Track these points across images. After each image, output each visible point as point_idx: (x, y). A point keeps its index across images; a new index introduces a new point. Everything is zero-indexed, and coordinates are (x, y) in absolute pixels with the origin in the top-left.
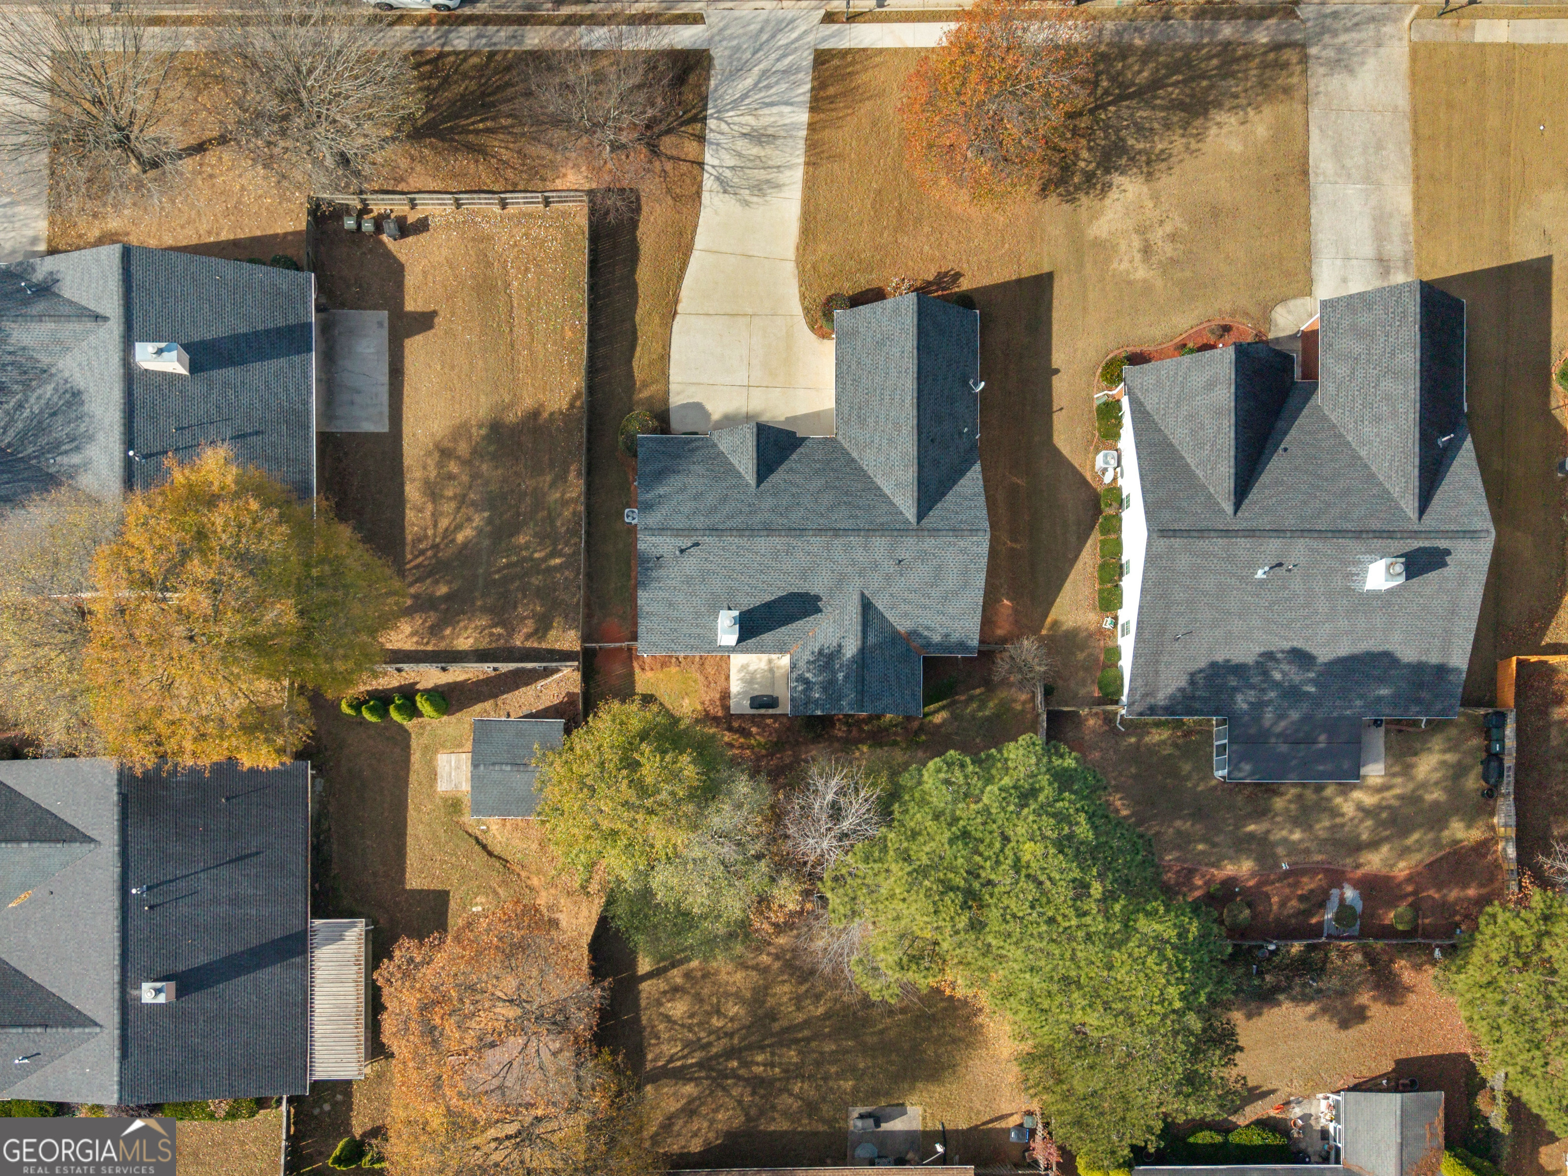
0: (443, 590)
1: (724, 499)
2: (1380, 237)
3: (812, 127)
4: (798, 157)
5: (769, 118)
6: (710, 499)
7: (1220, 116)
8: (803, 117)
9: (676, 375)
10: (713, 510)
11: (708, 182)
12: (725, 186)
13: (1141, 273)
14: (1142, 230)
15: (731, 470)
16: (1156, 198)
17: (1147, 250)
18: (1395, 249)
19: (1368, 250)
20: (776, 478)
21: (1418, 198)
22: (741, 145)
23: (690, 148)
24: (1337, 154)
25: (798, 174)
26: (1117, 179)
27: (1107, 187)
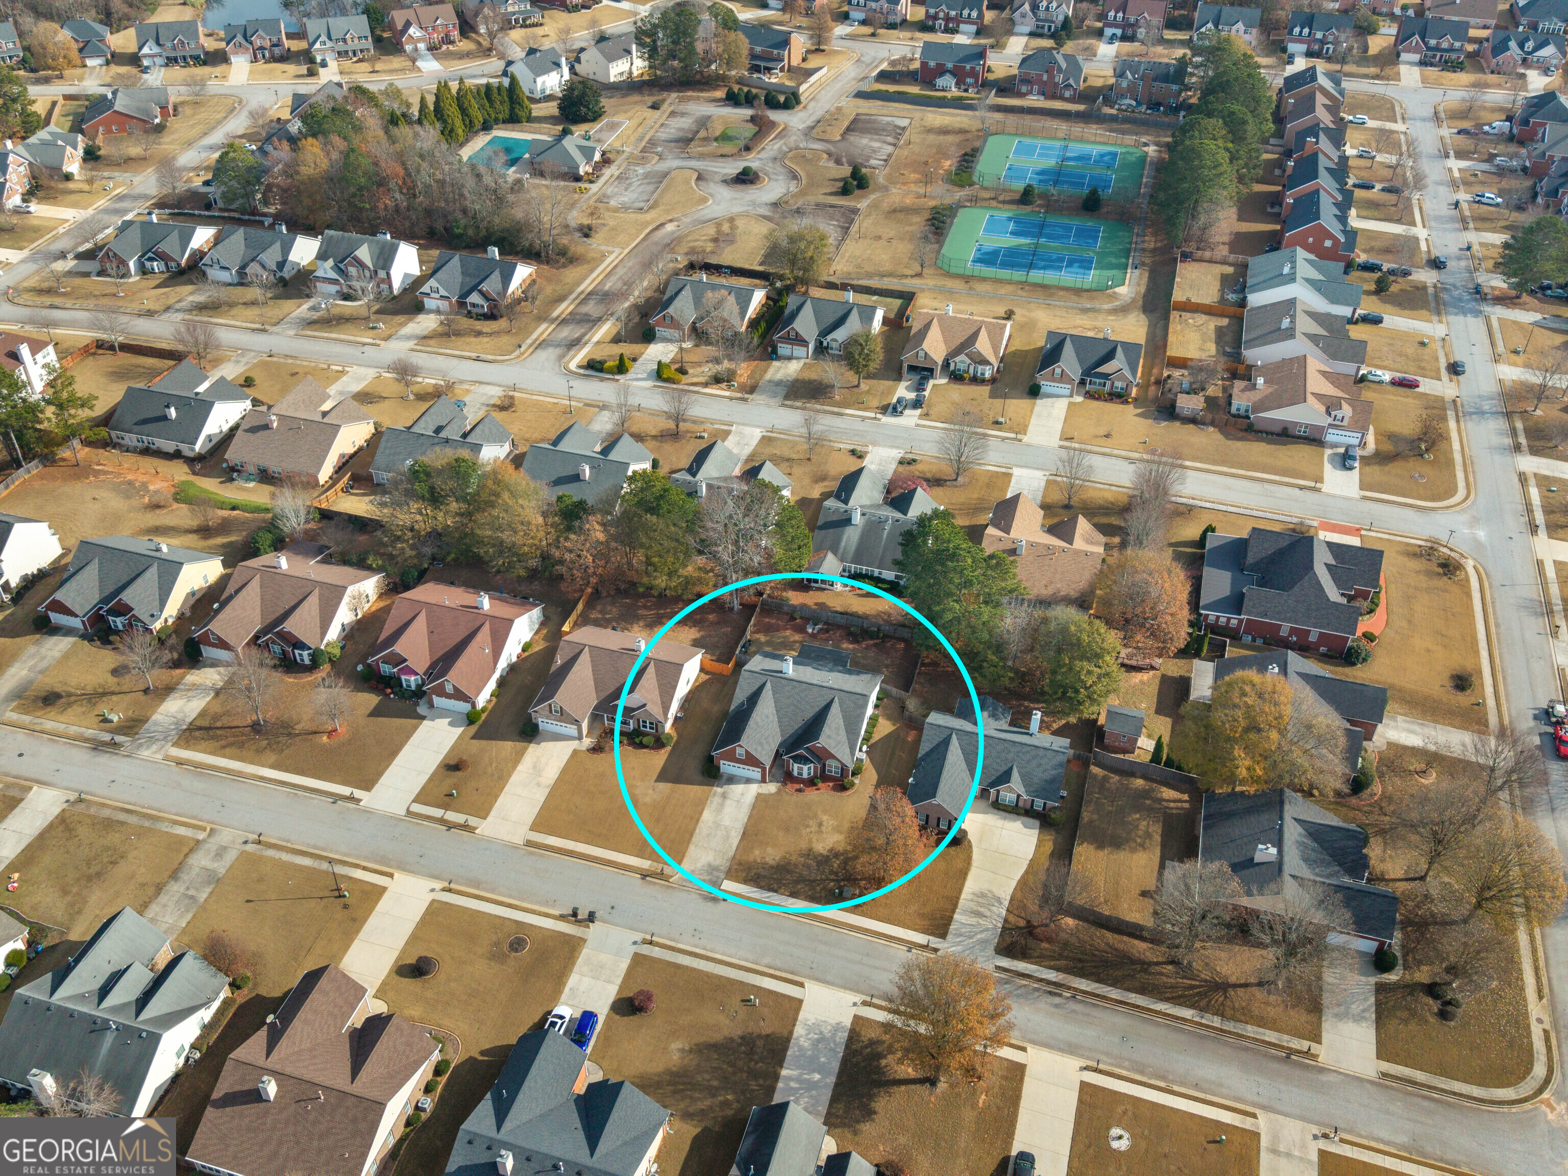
0: (1148, 802)
1: (1029, 762)
2: (722, 805)
3: (953, 912)
4: (962, 902)
5: (973, 920)
6: (1034, 763)
7: (771, 862)
8: (956, 916)
9: (1034, 840)
10: (1035, 757)
11: (1006, 903)
12: (999, 900)
13: (825, 818)
14: (820, 832)
15: (1022, 776)
16: (810, 841)
17: (820, 825)
18: (717, 800)
19: (728, 802)
20: (1004, 768)
21: (701, 813)
22: (988, 914)
23: (1012, 919)
24: (727, 837)
25: (963, 896)
26: (825, 853)
27: (831, 850)
